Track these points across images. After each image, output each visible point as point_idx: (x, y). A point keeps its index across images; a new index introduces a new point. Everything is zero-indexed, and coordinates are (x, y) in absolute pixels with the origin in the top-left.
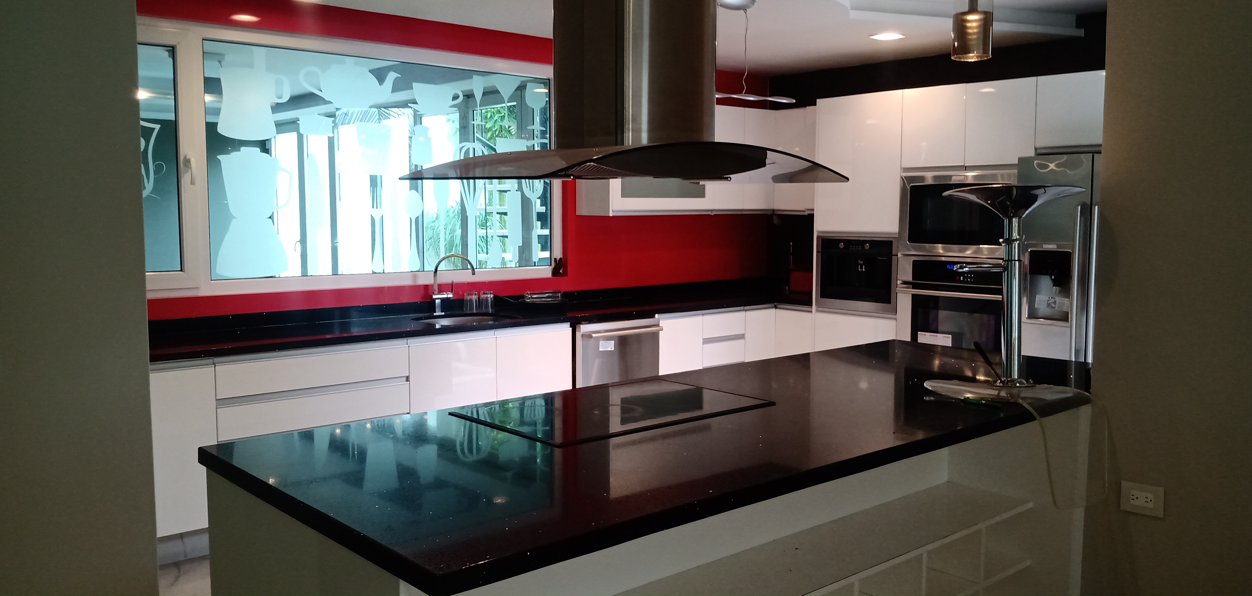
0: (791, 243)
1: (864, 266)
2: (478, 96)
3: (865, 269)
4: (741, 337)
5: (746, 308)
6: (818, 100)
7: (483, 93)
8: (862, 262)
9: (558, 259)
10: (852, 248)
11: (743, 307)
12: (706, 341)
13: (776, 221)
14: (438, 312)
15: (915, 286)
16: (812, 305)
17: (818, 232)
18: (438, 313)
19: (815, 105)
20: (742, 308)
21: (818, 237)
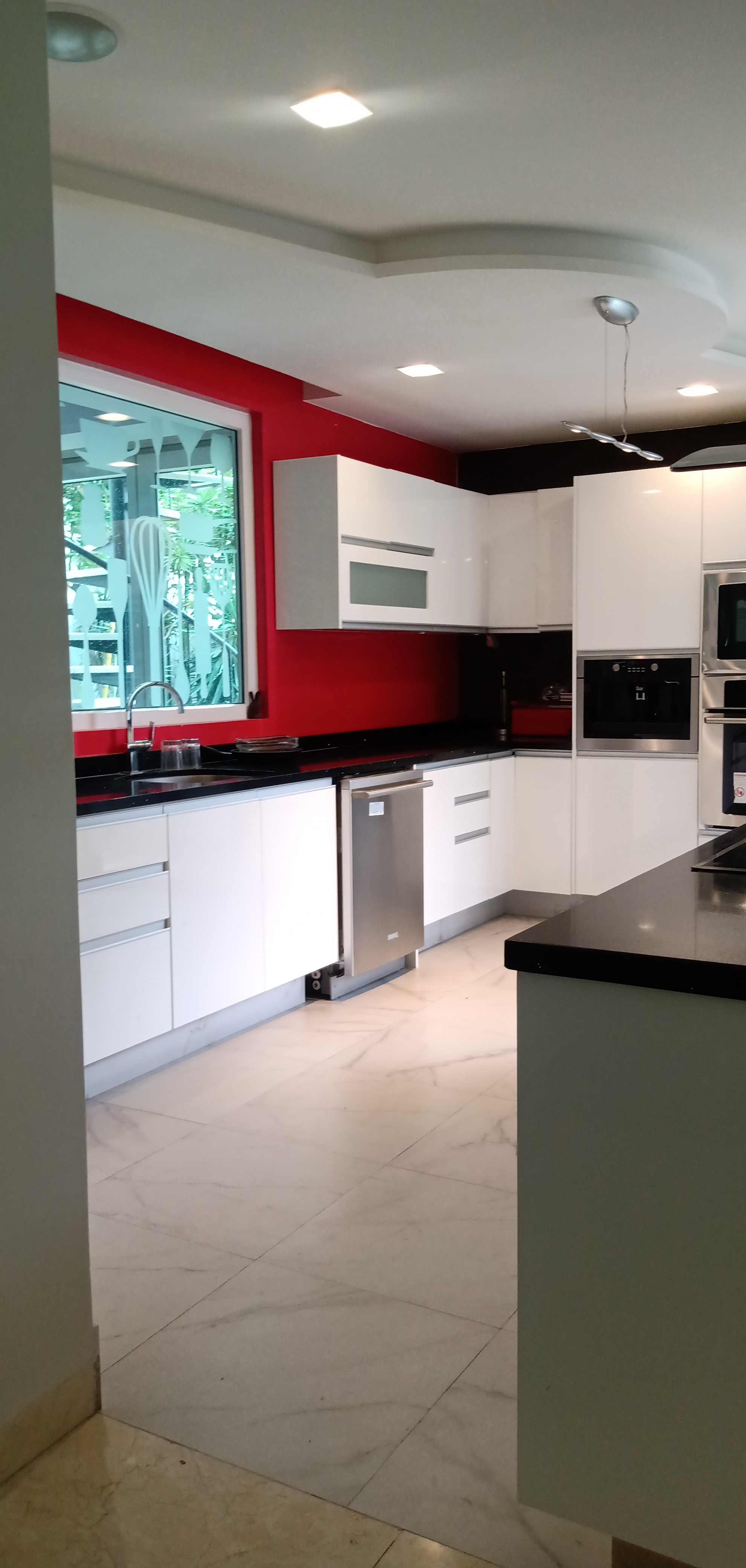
0: (504, 673)
1: (644, 694)
2: (157, 447)
3: (645, 698)
4: (485, 795)
5: (490, 755)
6: (575, 478)
7: (163, 446)
8: (641, 689)
9: (254, 693)
10: (632, 670)
11: (486, 755)
12: (460, 801)
13: (490, 642)
14: (135, 770)
15: (727, 713)
16: (571, 749)
17: (578, 652)
18: (134, 772)
19: (572, 485)
20: (484, 756)
21: (578, 658)
